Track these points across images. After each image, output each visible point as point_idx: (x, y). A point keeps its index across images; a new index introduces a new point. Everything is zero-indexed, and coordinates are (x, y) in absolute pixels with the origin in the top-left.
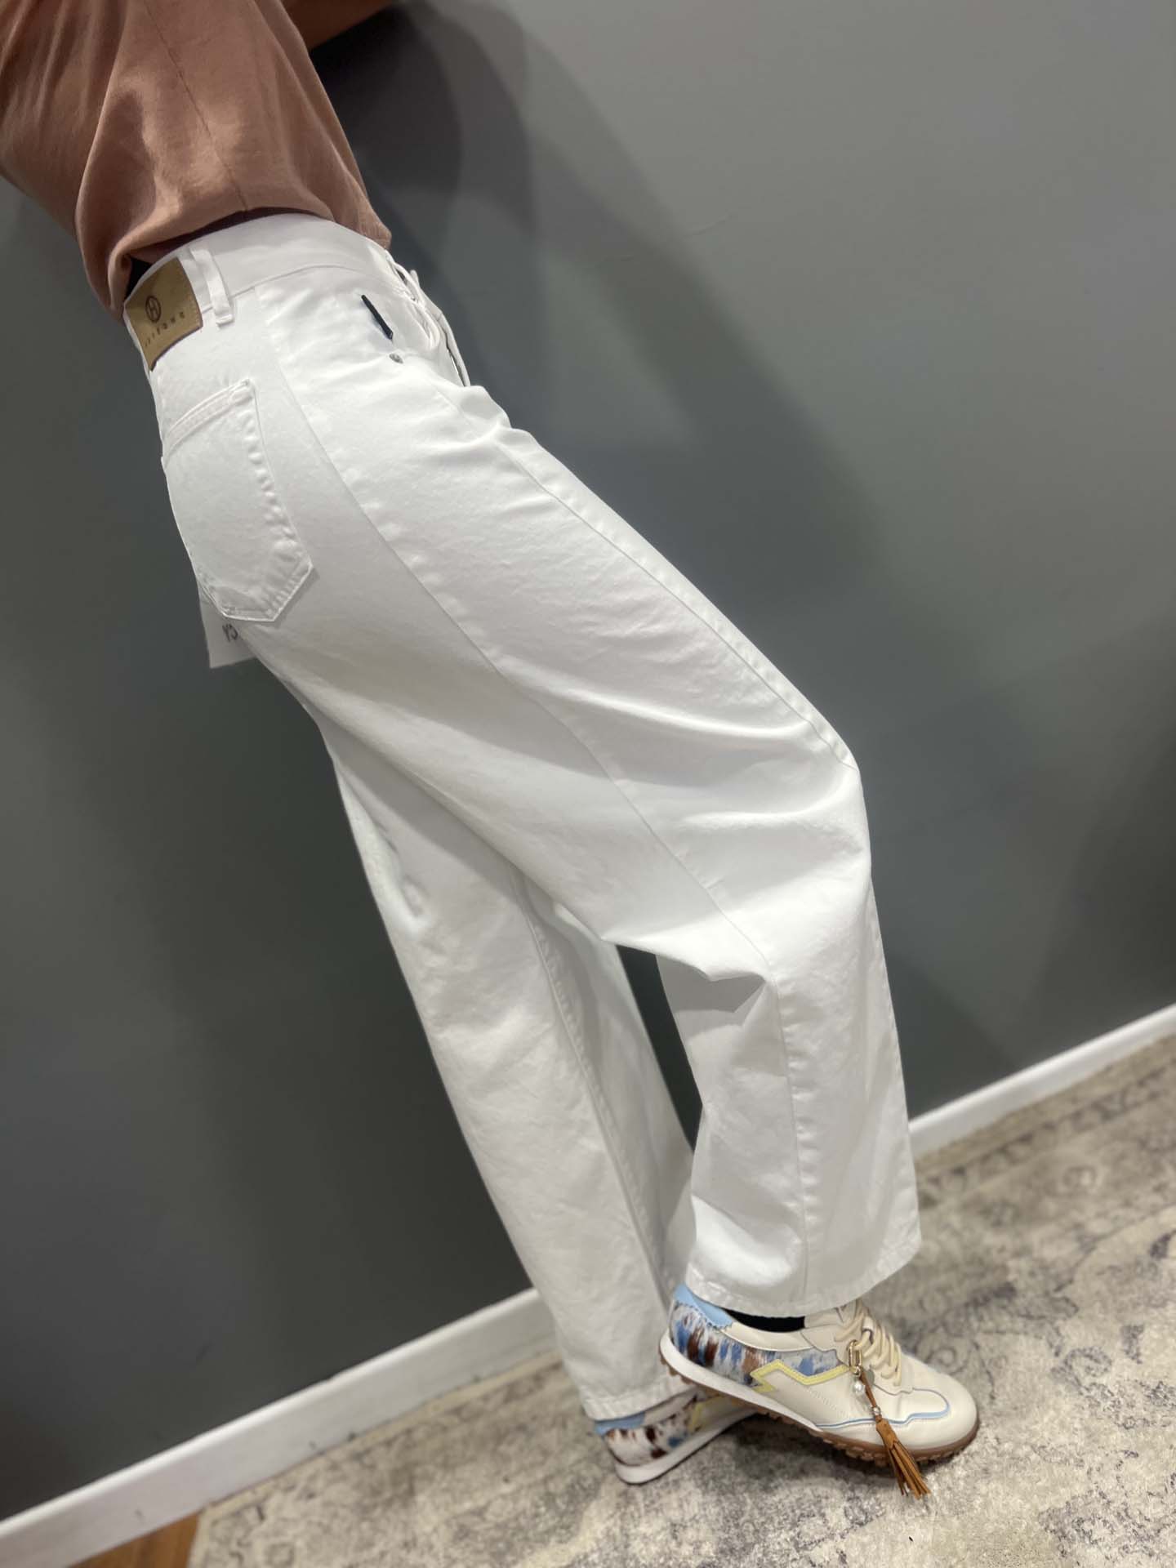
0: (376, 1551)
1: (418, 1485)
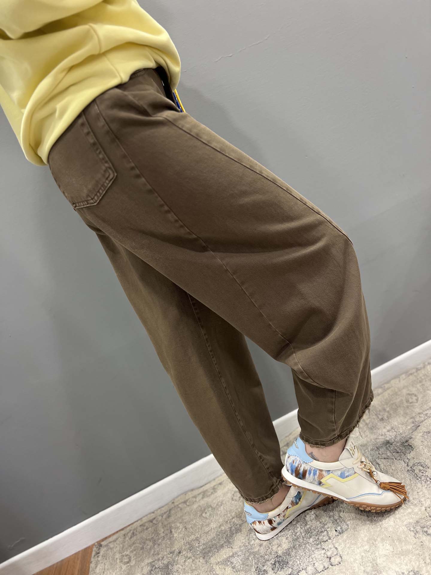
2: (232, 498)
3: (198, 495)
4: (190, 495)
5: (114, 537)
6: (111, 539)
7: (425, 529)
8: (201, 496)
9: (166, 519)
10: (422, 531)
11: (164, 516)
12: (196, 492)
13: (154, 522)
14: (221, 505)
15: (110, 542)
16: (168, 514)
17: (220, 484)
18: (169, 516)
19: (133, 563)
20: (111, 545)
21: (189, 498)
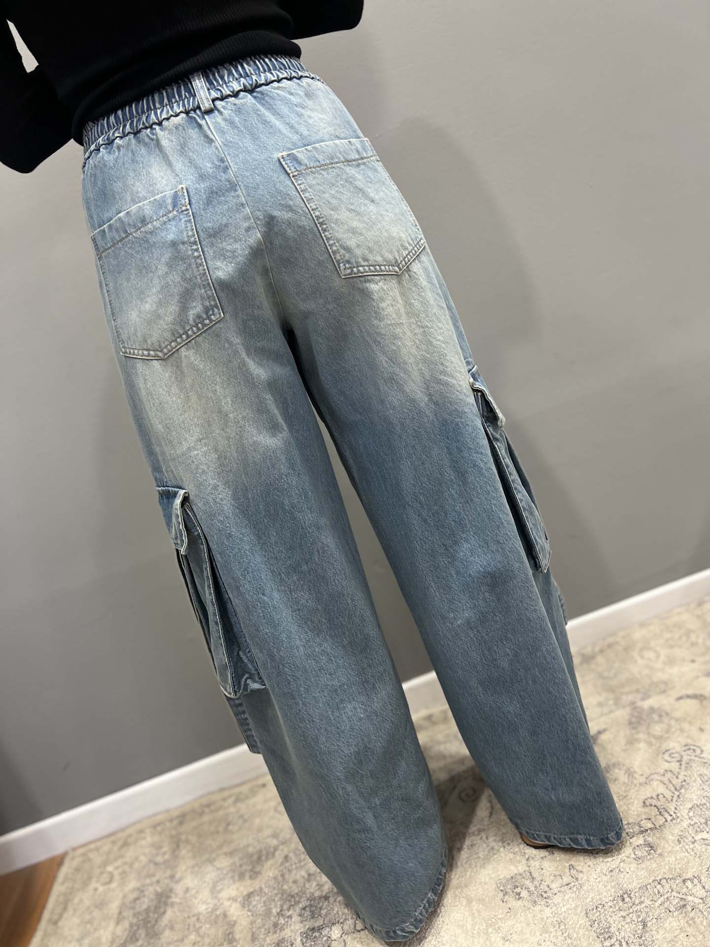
0: (154, 879)
1: (182, 845)
2: (274, 810)
3: (230, 796)
5: (99, 844)
6: (92, 846)
7: (518, 890)
9: (175, 827)
10: (513, 892)
11: (175, 822)
12: (226, 794)
15: (90, 851)
16: (180, 820)
17: (261, 786)
18: (181, 823)
19: (114, 885)
20: (91, 855)
21: (215, 801)
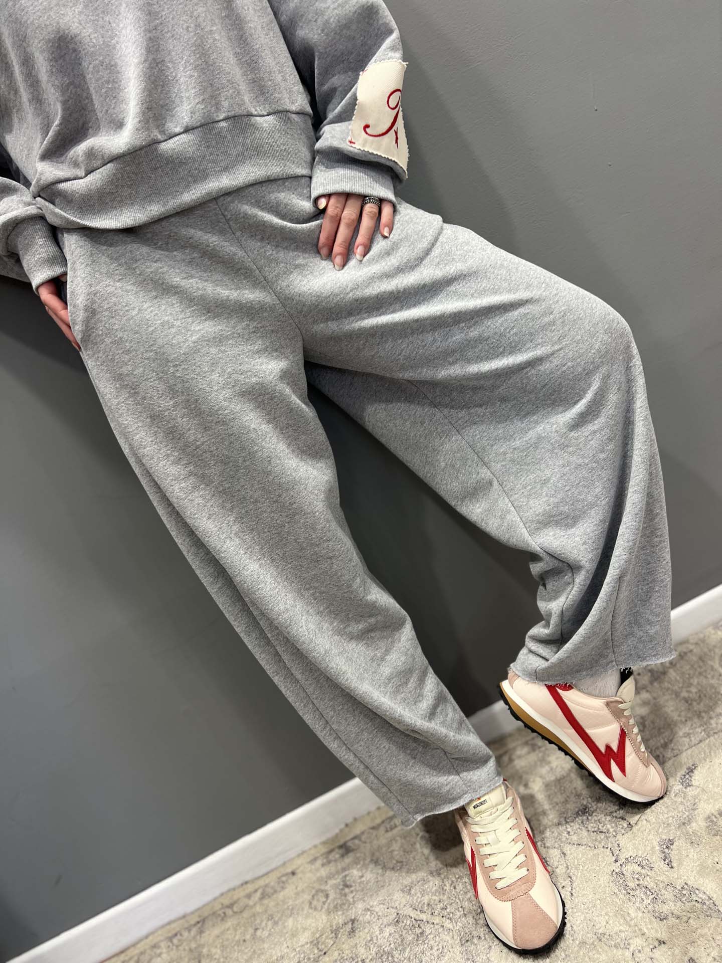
2: (311, 903)
4: (241, 893)
8: (258, 894)
9: (194, 938)
11: (194, 931)
13: (175, 941)
14: (291, 916)
16: (199, 928)
17: (293, 873)
18: (201, 932)
21: (238, 899)
